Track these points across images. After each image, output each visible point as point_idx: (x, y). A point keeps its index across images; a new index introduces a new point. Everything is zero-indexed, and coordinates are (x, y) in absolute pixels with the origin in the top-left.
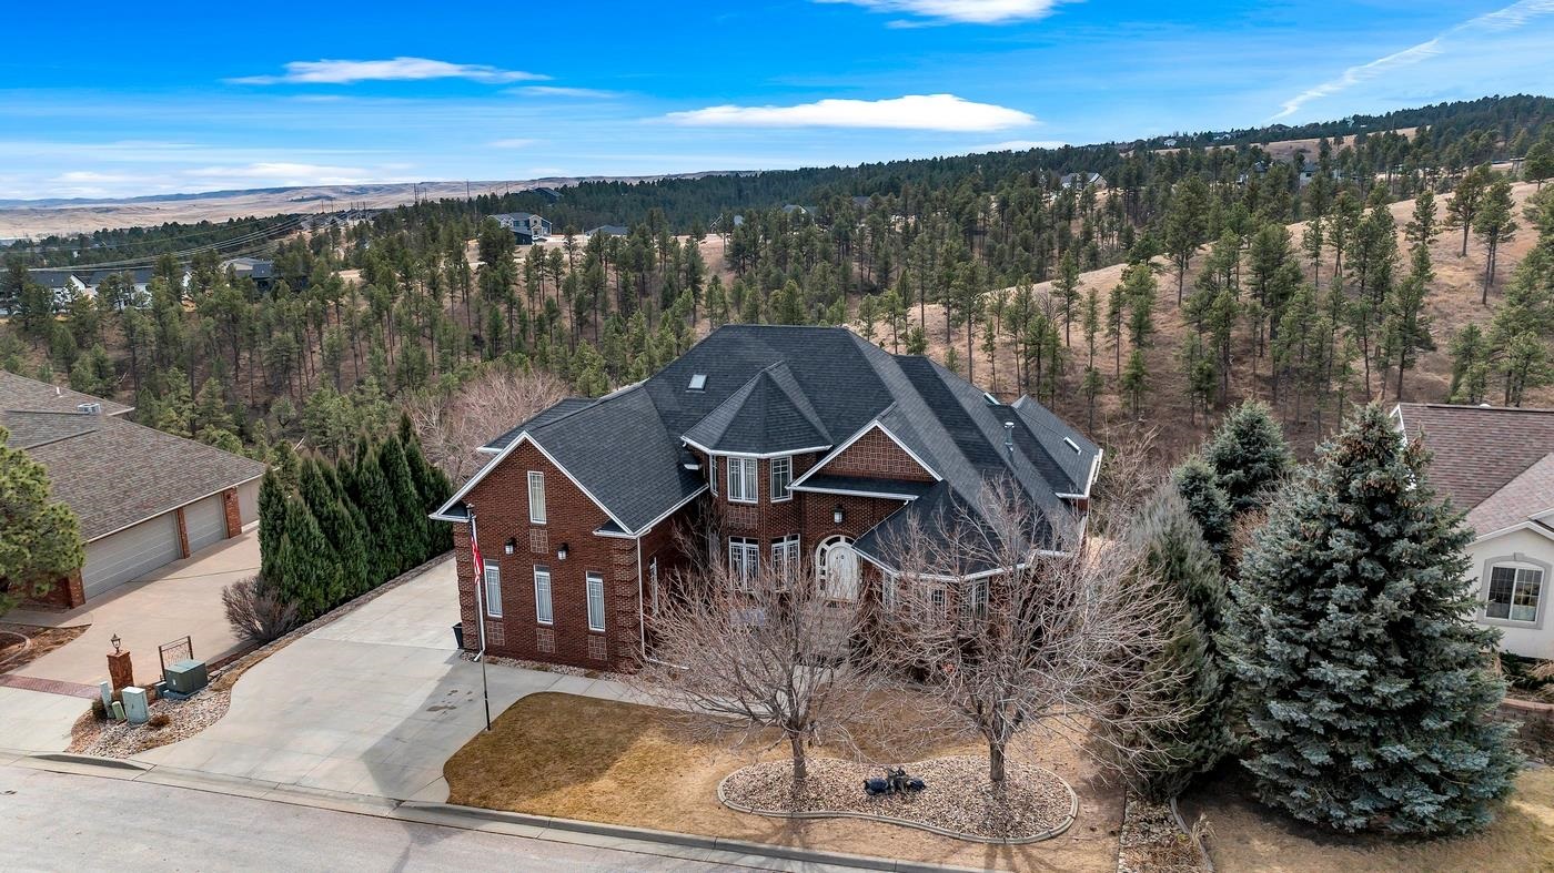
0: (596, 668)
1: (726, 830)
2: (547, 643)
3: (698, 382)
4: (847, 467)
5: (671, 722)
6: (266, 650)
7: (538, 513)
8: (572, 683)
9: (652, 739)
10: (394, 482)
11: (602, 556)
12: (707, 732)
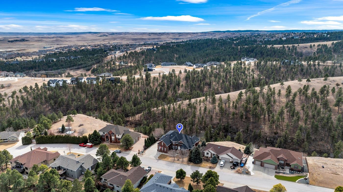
0: (165, 153)
1: (171, 161)
2: (162, 151)
3: (172, 135)
4: (180, 143)
5: (169, 156)
6: (146, 150)
7: (162, 144)
8: (164, 153)
9: (168, 157)
10: (152, 139)
11: (166, 147)
12: (171, 157)
